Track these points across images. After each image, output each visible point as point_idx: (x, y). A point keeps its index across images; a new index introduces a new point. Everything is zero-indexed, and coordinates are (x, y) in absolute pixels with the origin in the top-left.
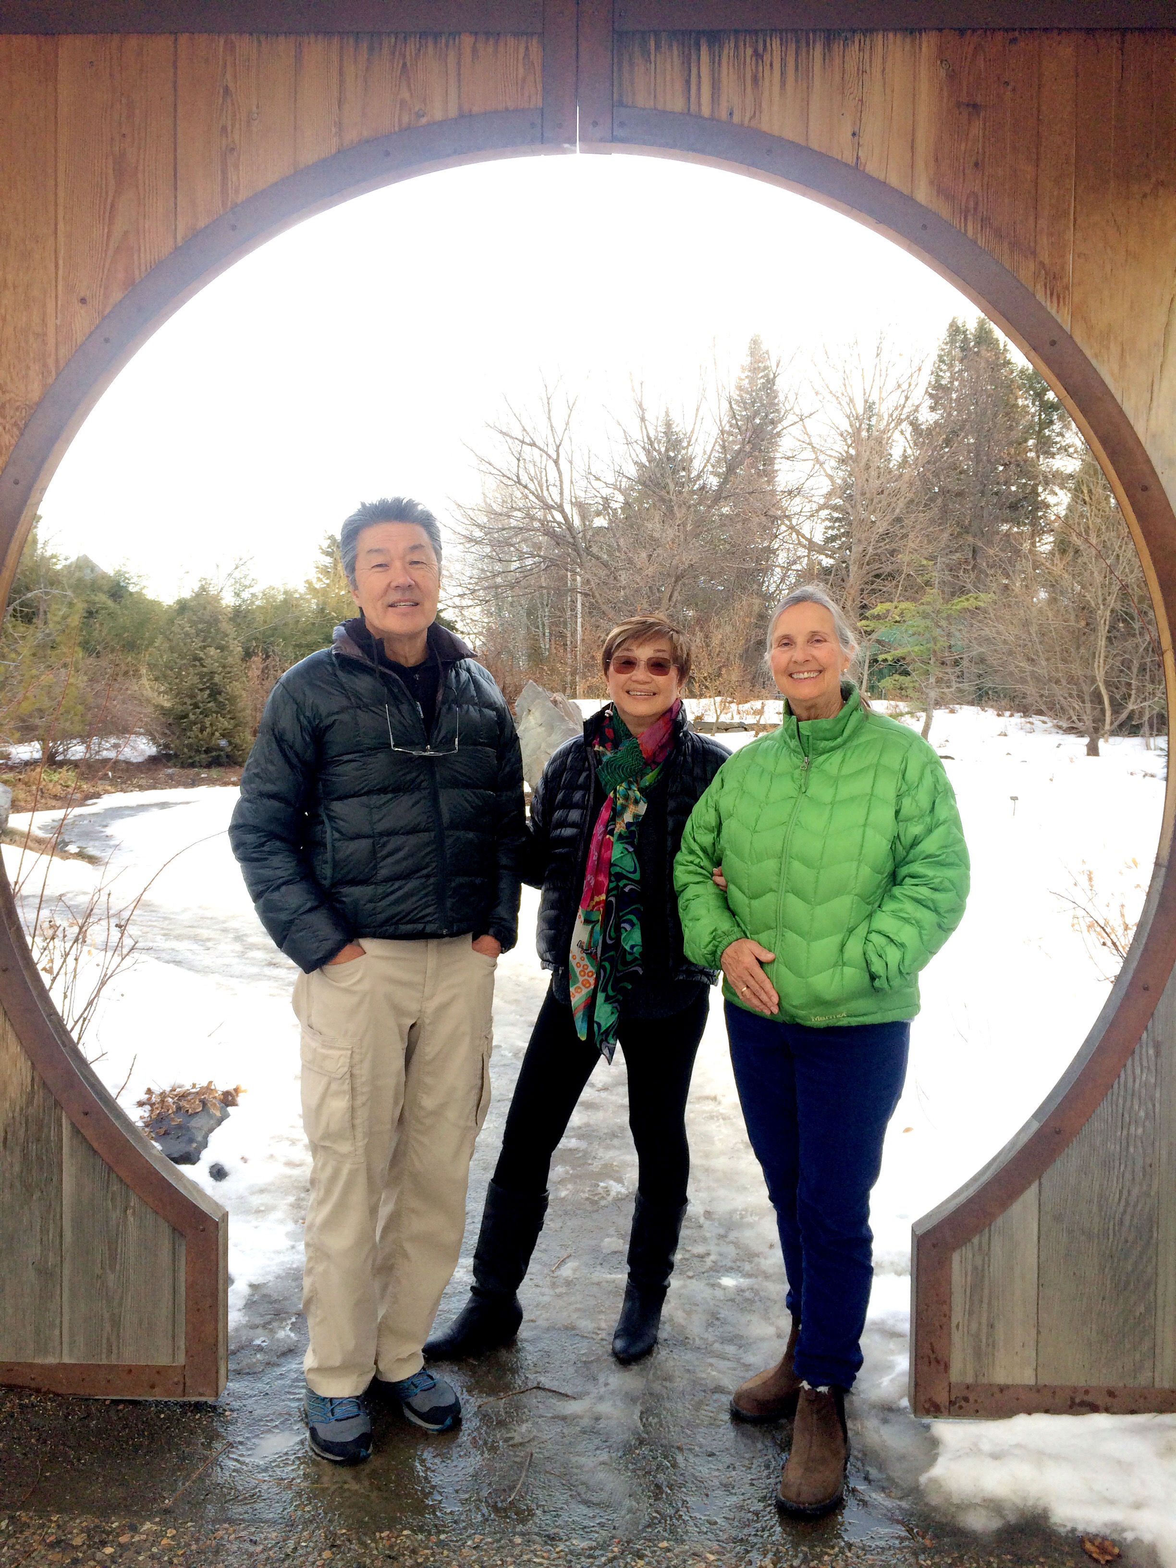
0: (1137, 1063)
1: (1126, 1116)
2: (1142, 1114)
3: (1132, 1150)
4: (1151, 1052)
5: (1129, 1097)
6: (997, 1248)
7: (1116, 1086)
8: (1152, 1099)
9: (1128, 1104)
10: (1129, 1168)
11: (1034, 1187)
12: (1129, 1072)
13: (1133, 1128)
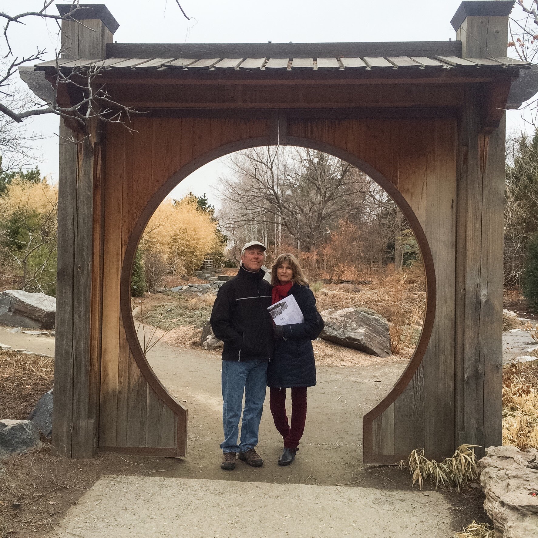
0: (418, 372)
1: (416, 385)
2: (420, 385)
3: (417, 394)
4: (422, 369)
5: (417, 381)
6: (384, 419)
7: (413, 378)
8: (422, 381)
9: (416, 382)
10: (417, 398)
11: (393, 404)
12: (416, 374)
13: (417, 389)
